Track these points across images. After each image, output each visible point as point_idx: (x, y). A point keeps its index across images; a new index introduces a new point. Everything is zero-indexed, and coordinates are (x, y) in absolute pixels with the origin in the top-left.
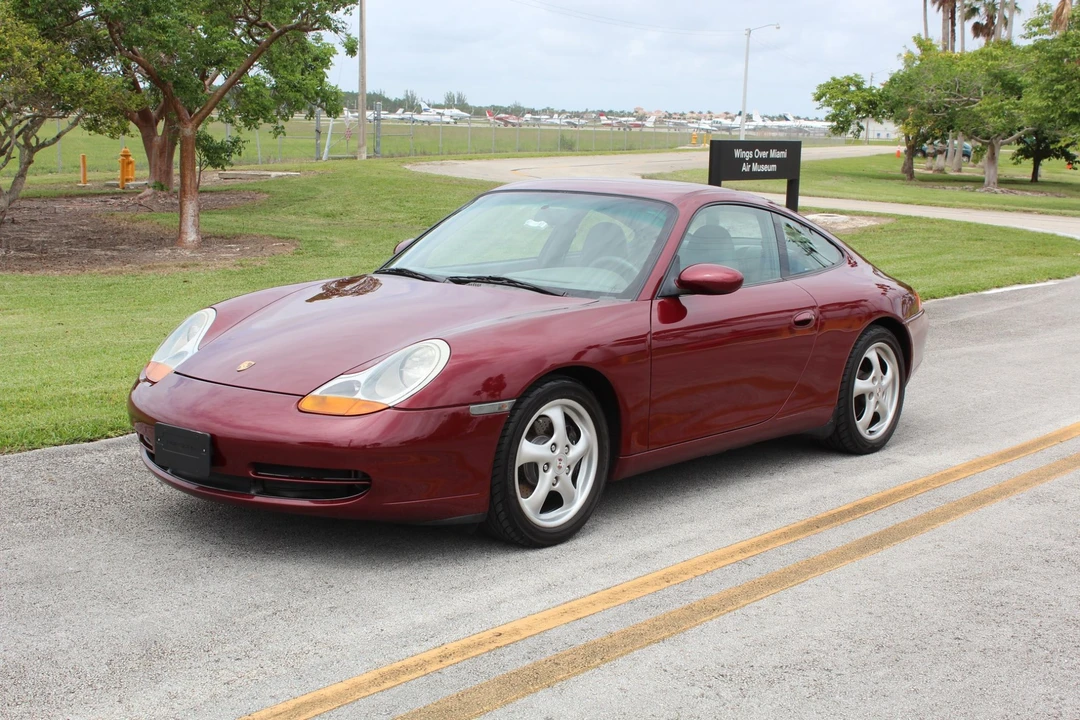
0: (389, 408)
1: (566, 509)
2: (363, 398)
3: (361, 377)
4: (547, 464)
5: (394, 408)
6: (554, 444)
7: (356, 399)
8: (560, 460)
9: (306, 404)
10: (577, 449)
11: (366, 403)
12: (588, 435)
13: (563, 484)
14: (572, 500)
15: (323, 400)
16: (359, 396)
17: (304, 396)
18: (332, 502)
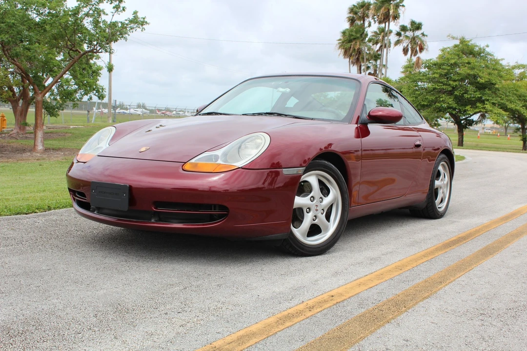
0: (239, 168)
1: (324, 234)
2: (222, 163)
3: (219, 153)
4: (309, 208)
5: (242, 168)
6: (312, 197)
7: (218, 164)
8: (317, 206)
9: (187, 167)
10: (327, 200)
11: (225, 166)
12: (335, 192)
13: (320, 220)
14: (327, 229)
15: (196, 165)
16: (220, 162)
17: (185, 163)
18: (204, 225)
